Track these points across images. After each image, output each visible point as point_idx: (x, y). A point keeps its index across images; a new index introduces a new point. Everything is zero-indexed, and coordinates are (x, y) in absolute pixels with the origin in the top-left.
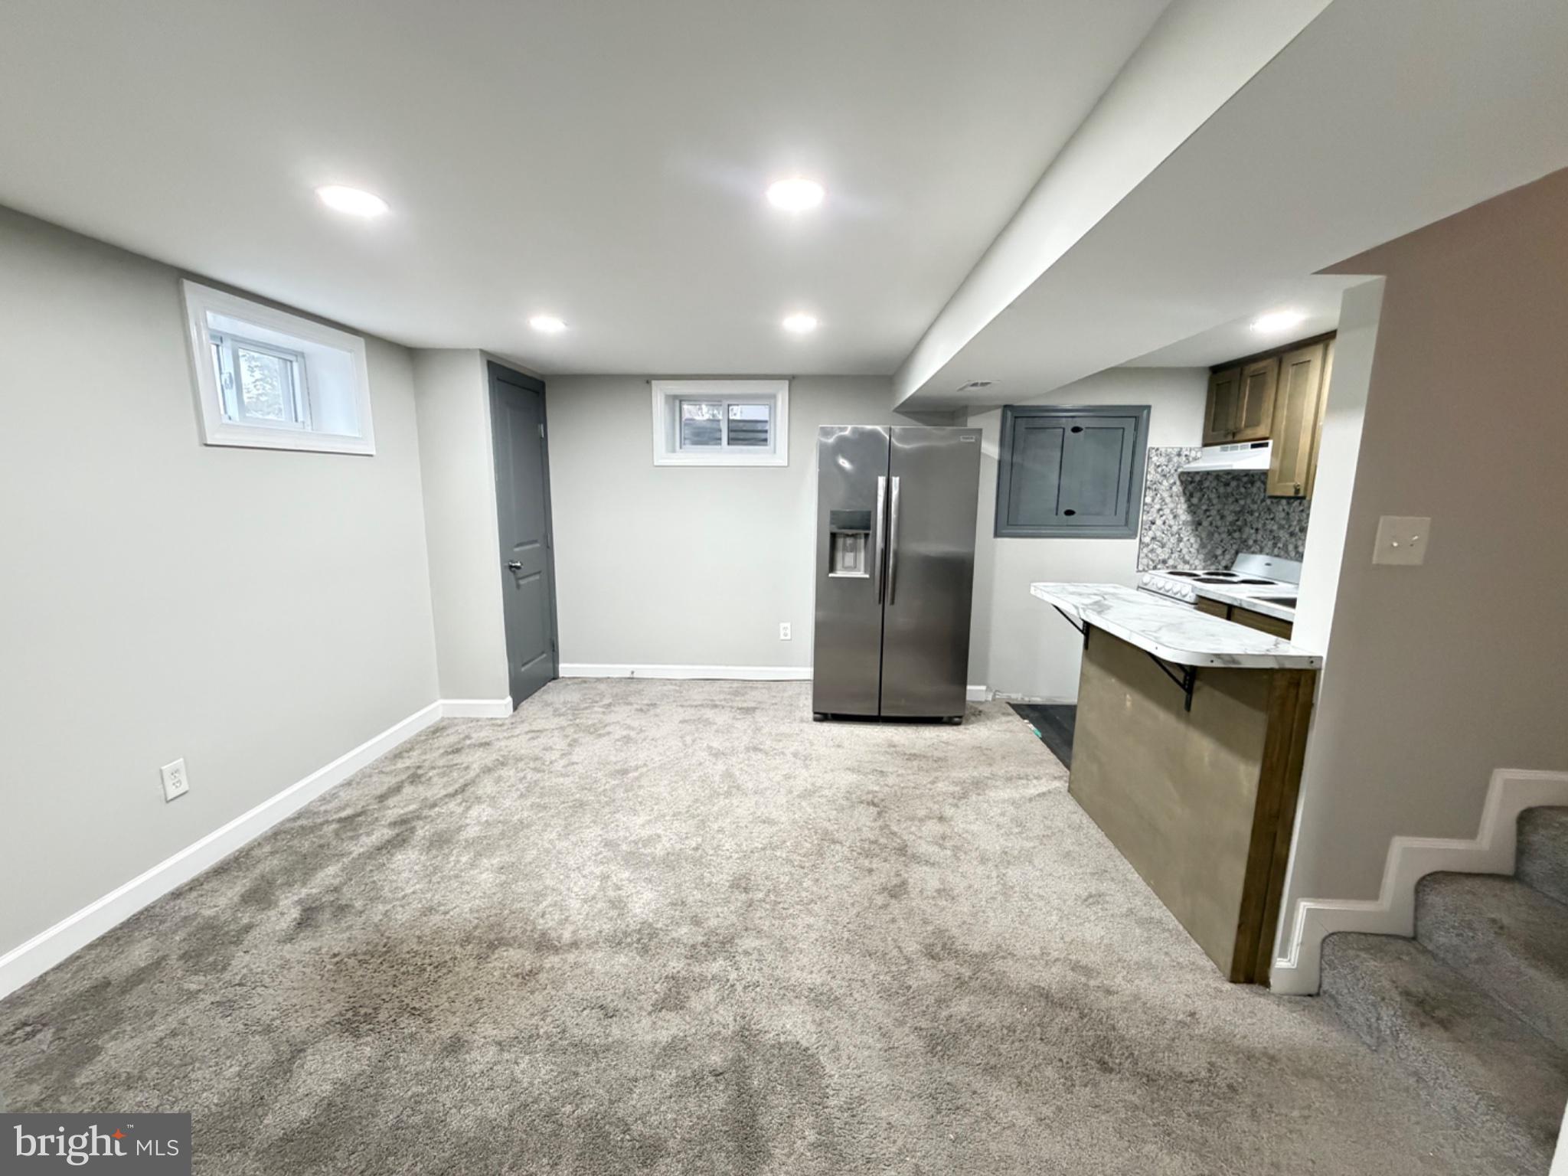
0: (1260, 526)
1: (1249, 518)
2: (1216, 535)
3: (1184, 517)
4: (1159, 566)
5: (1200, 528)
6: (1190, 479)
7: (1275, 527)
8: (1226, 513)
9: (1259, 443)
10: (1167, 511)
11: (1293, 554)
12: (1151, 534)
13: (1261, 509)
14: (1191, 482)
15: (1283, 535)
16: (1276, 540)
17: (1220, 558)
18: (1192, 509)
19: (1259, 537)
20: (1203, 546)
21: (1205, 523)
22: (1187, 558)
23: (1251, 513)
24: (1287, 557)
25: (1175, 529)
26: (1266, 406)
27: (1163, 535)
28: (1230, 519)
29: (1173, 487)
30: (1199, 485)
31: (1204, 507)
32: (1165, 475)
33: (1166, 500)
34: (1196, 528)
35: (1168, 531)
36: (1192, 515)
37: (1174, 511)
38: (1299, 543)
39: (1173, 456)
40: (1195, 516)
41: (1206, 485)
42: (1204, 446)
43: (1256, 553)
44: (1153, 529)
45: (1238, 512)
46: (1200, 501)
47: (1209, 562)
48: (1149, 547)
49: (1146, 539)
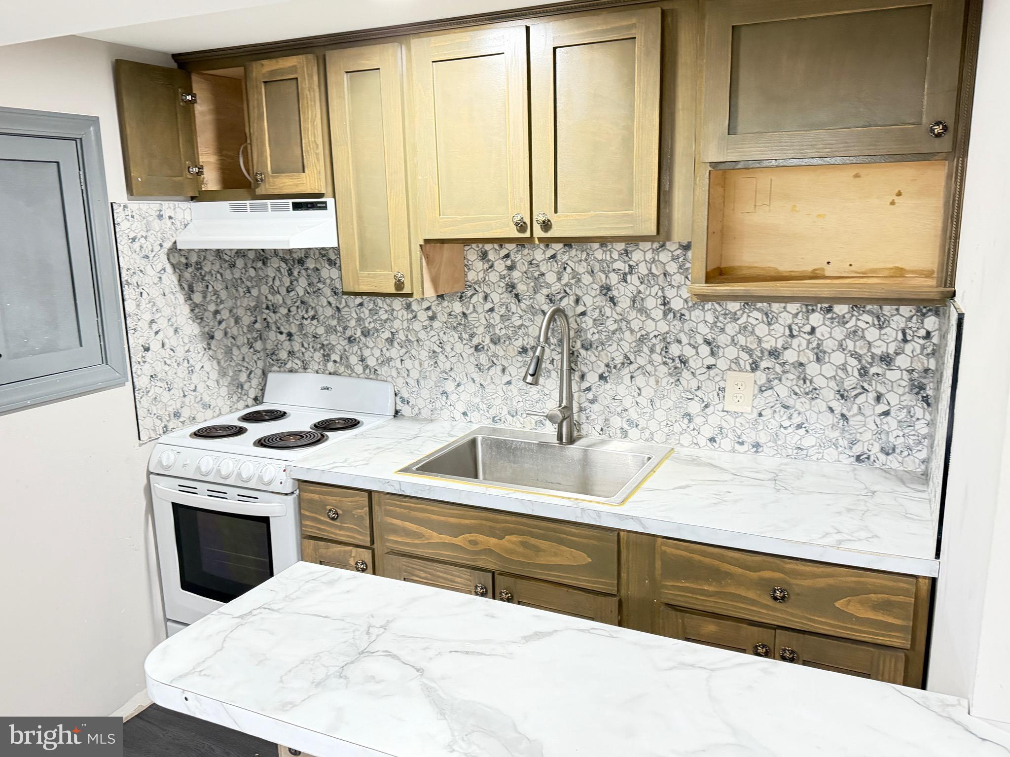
0: (294, 329)
1: (272, 318)
2: (235, 351)
3: (191, 329)
4: (171, 425)
5: (214, 343)
6: (184, 260)
7: (321, 331)
8: (240, 312)
9: (307, 203)
10: (162, 323)
12: (147, 369)
13: (289, 302)
14: (187, 265)
16: (327, 353)
17: (246, 387)
19: (296, 347)
22: (206, 399)
26: (311, 138)
27: (167, 368)
28: (247, 320)
29: (163, 277)
30: (197, 269)
31: (212, 308)
32: (146, 257)
33: (158, 303)
34: (209, 344)
35: (170, 358)
36: (199, 324)
37: (173, 320)
38: (367, 352)
39: (150, 219)
40: (204, 324)
41: (207, 268)
42: (193, 199)
43: (296, 371)
44: (148, 359)
45: (254, 310)
46: (205, 297)
47: (235, 398)
48: (150, 394)
49: (143, 382)
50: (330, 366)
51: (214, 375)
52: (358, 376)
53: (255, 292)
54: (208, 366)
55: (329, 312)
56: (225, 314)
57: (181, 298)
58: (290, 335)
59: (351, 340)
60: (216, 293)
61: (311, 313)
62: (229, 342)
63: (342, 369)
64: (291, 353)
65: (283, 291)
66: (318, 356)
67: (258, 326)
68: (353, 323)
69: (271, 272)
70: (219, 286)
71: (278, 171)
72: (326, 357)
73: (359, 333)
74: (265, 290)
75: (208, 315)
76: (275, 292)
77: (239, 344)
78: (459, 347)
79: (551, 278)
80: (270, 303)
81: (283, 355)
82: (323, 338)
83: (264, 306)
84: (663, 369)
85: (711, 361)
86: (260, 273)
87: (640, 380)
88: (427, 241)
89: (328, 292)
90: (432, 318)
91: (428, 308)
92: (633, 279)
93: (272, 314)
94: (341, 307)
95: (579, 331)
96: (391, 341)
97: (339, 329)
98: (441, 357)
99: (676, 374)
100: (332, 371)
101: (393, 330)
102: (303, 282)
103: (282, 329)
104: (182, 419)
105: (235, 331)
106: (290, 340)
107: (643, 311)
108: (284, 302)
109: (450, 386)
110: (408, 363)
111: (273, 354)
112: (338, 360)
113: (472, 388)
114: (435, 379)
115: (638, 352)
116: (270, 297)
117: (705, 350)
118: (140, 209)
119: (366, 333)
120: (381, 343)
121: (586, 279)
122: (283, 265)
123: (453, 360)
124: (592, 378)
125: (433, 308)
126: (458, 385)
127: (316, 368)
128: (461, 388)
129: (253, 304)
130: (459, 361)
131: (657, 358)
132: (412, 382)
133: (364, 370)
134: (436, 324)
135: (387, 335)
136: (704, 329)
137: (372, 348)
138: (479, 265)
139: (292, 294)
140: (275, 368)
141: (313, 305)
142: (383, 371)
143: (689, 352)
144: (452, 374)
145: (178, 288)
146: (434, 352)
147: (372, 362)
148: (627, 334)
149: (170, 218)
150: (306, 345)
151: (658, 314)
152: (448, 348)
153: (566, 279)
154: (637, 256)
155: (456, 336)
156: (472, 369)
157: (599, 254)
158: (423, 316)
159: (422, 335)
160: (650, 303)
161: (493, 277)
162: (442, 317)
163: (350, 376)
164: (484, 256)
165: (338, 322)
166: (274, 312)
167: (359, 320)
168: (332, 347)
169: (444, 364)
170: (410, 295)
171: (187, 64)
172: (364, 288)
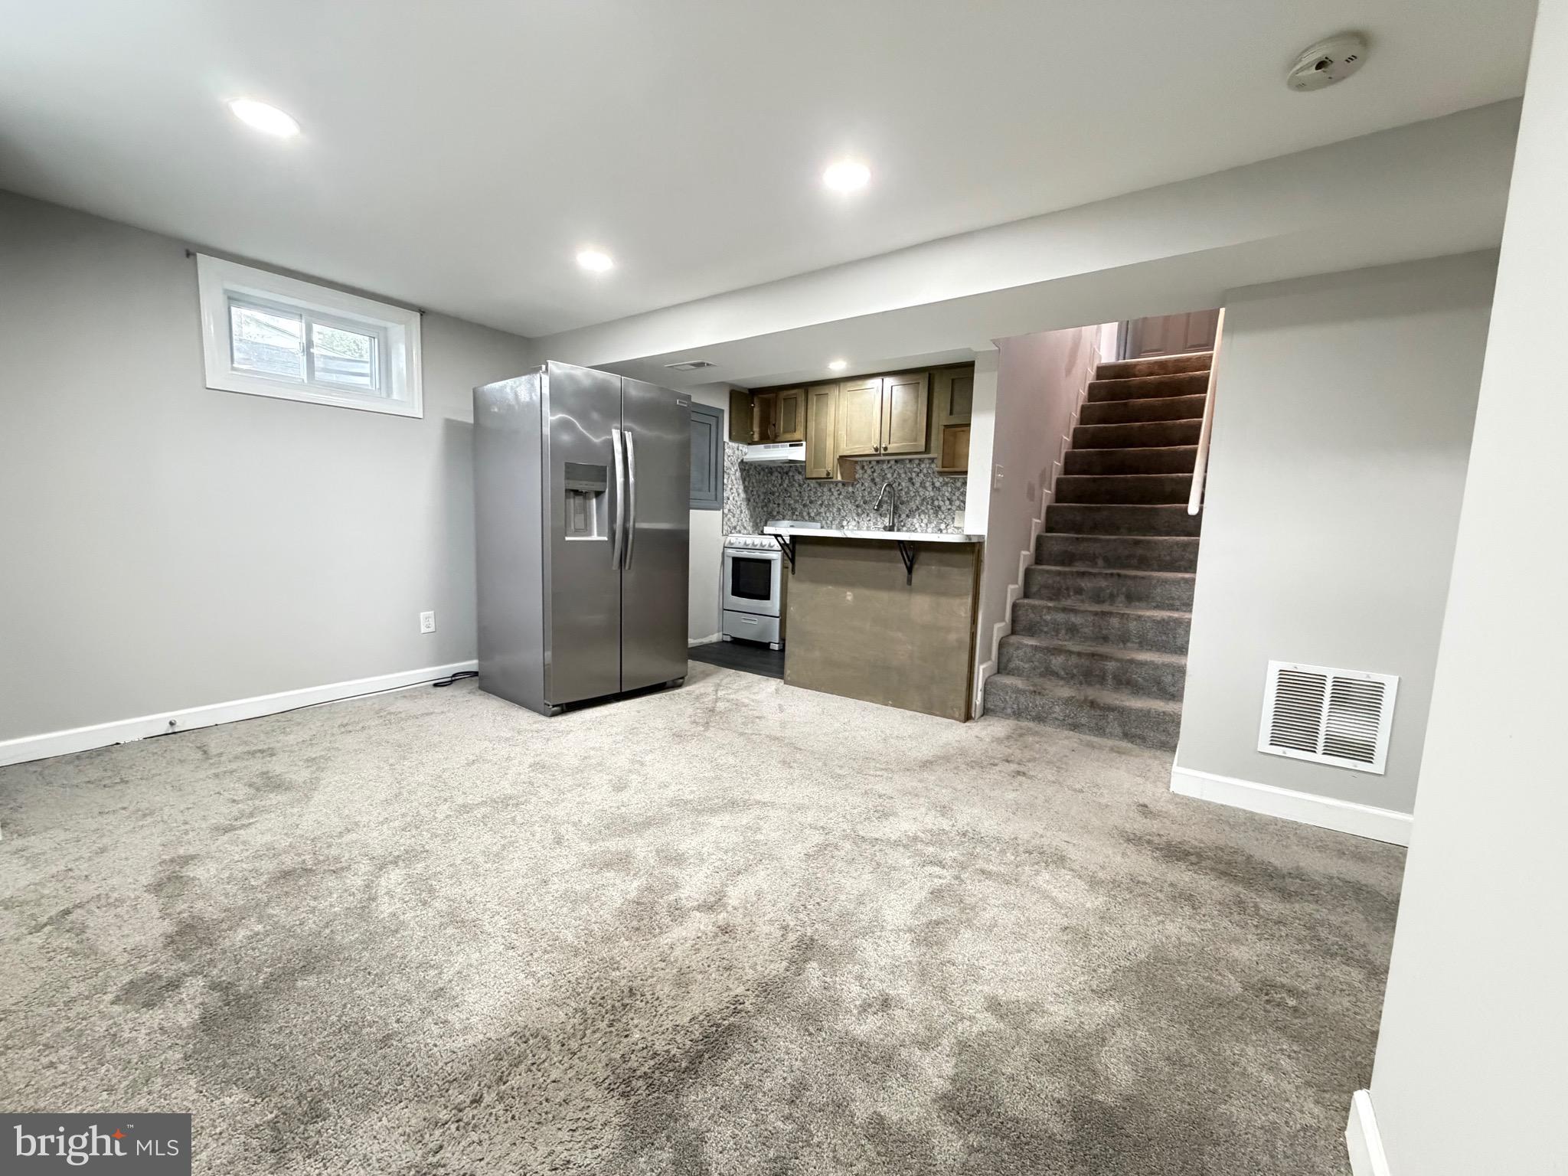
0: (781, 502)
1: (772, 498)
2: (756, 508)
3: (743, 495)
5: (749, 503)
6: (744, 466)
7: (792, 502)
8: (760, 493)
9: (795, 444)
10: (734, 490)
11: (807, 518)
12: (727, 507)
14: (744, 469)
15: (799, 507)
16: (794, 510)
18: (746, 490)
19: (781, 509)
20: (751, 516)
21: (752, 500)
22: (744, 522)
23: (773, 493)
24: (803, 519)
25: (739, 503)
26: (799, 419)
27: (734, 508)
28: (762, 497)
29: (737, 472)
30: (748, 472)
31: (751, 489)
32: (732, 464)
33: (734, 482)
35: (735, 505)
37: (738, 490)
38: (811, 511)
39: (735, 449)
40: (747, 494)
41: (751, 472)
42: (749, 444)
43: (782, 519)
44: (728, 503)
45: (765, 493)
46: (749, 484)
47: (755, 527)
48: (728, 517)
49: (726, 511)
50: (795, 517)
52: (807, 521)
53: (766, 486)
54: (747, 511)
55: (797, 493)
56: (755, 493)
57: (741, 482)
58: (779, 504)
59: (804, 506)
60: (753, 483)
61: (789, 495)
62: (755, 504)
63: (800, 516)
64: (778, 513)
65: (778, 486)
66: (790, 513)
67: (766, 501)
68: (806, 498)
69: (774, 478)
71: (784, 432)
72: (793, 513)
73: (808, 502)
74: (770, 486)
75: (749, 491)
76: (774, 486)
77: (758, 506)
78: (850, 506)
79: (889, 476)
80: (772, 491)
82: (792, 505)
83: (769, 493)
84: (932, 511)
85: (949, 507)
86: (769, 478)
87: (922, 516)
88: (840, 457)
89: (797, 485)
90: (839, 494)
91: (839, 490)
92: (921, 475)
94: (801, 491)
95: (899, 497)
96: (821, 505)
97: (800, 501)
98: (842, 511)
99: (936, 513)
101: (823, 500)
102: (787, 482)
103: (776, 502)
104: (736, 530)
105: (757, 500)
106: (778, 507)
107: (925, 488)
108: (778, 491)
110: (828, 514)
111: (771, 513)
112: (799, 514)
113: (854, 523)
114: (839, 518)
115: (922, 504)
116: (772, 488)
117: (947, 502)
118: (732, 445)
119: (811, 502)
120: (817, 506)
121: (903, 476)
122: (779, 475)
123: (847, 512)
124: (903, 516)
127: (789, 517)
128: (849, 522)
129: (765, 491)
130: (849, 512)
131: (929, 507)
132: (829, 521)
133: (809, 517)
134: (841, 497)
135: (820, 502)
136: (947, 494)
137: (813, 509)
138: (861, 471)
139: (782, 486)
140: (772, 518)
141: (790, 491)
142: (817, 518)
143: (941, 503)
144: (846, 517)
145: (741, 478)
146: (839, 509)
147: (812, 515)
148: (918, 498)
149: (741, 450)
150: (785, 509)
151: (930, 489)
152: (845, 507)
153: (895, 475)
154: (923, 466)
155: (849, 501)
156: (854, 515)
157: (908, 466)
158: (836, 493)
159: (835, 502)
160: (928, 484)
161: (866, 476)
162: (844, 494)
164: (863, 468)
165: (800, 498)
167: (809, 496)
168: (796, 509)
169: (843, 513)
170: (832, 478)
171: (754, 393)
172: (814, 476)
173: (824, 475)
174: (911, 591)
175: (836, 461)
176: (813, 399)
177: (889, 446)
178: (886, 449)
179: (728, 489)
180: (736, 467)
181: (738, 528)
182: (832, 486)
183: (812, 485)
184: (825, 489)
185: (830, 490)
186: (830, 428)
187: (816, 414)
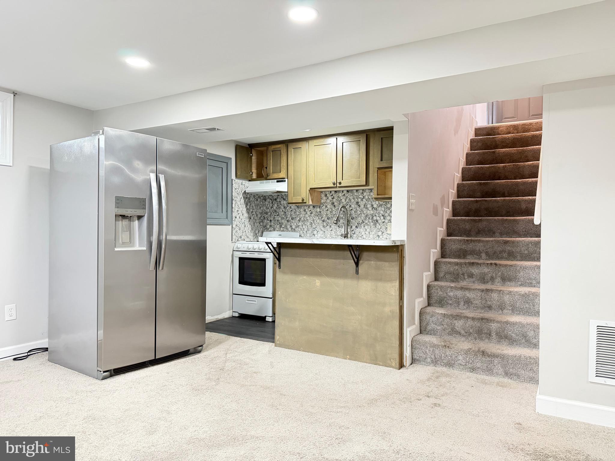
0: (272, 219)
2: (256, 224)
3: (246, 215)
4: (239, 240)
6: (246, 196)
7: (280, 219)
8: (258, 213)
9: (280, 180)
10: (240, 212)
12: (235, 223)
15: (284, 222)
19: (272, 224)
20: (252, 229)
21: (252, 218)
22: (248, 235)
25: (243, 220)
26: (283, 164)
27: (240, 224)
28: (259, 216)
29: (241, 200)
30: (249, 199)
31: (251, 210)
32: (238, 194)
33: (239, 206)
34: (250, 220)
35: (241, 222)
36: (248, 214)
37: (242, 211)
38: (292, 224)
39: (240, 184)
40: (249, 214)
41: (251, 200)
42: (250, 181)
43: (272, 231)
44: (236, 220)
45: (261, 213)
46: (250, 207)
47: (254, 237)
48: (235, 230)
49: (234, 226)
50: (282, 229)
51: (250, 229)
52: (290, 231)
53: (262, 208)
54: (249, 226)
55: (283, 213)
56: (254, 213)
57: (245, 206)
58: (271, 221)
59: (288, 221)
60: (253, 207)
61: (277, 214)
62: (254, 221)
63: (285, 229)
64: (271, 226)
65: (270, 208)
66: (278, 226)
67: (262, 218)
68: (289, 216)
69: (267, 203)
70: (253, 205)
71: (273, 173)
72: (281, 226)
73: (290, 219)
74: (265, 208)
75: (250, 212)
76: (267, 208)
77: (257, 222)
78: (318, 221)
79: (343, 200)
80: (266, 212)
81: (268, 227)
82: (280, 221)
83: (264, 213)
84: (372, 223)
85: (384, 220)
86: (264, 203)
87: (366, 227)
88: (311, 189)
89: (282, 207)
90: (311, 213)
91: (310, 211)
92: (364, 200)
93: (266, 215)
94: (286, 212)
95: (351, 214)
96: (299, 220)
97: (285, 218)
98: (313, 224)
99: (375, 224)
100: (282, 230)
101: (300, 217)
102: (276, 205)
103: (269, 219)
104: (242, 239)
105: (256, 218)
106: (270, 222)
107: (367, 208)
108: (270, 211)
109: (315, 232)
110: (304, 227)
111: (265, 226)
112: (284, 227)
113: (322, 232)
114: (311, 231)
115: (365, 219)
116: (266, 210)
117: (382, 218)
118: (238, 182)
119: (292, 219)
120: (297, 221)
121: (353, 200)
122: (271, 201)
123: (317, 225)
124: (354, 227)
125: (312, 210)
126: (318, 232)
127: (277, 230)
128: (318, 233)
129: (261, 212)
130: (318, 225)
131: (370, 221)
132: (305, 232)
133: (291, 230)
134: (312, 215)
135: (298, 219)
136: (382, 212)
137: (294, 223)
138: (325, 198)
139: (273, 208)
140: (266, 231)
141: (278, 211)
142: (297, 229)
143: (378, 218)
144: (316, 229)
145: (244, 203)
146: (311, 223)
147: (294, 227)
148: (363, 214)
149: (244, 185)
150: (275, 223)
151: (370, 209)
152: (315, 222)
153: (347, 201)
154: (365, 194)
155: (318, 218)
156: (321, 227)
157: (356, 194)
158: (309, 213)
159: (308, 218)
160: (369, 206)
161: (328, 201)
162: (314, 213)
163: (287, 231)
164: (326, 195)
165: (285, 216)
166: (267, 214)
167: (291, 215)
168: (282, 223)
169: (314, 226)
170: (306, 203)
171: (252, 146)
172: (294, 202)
173: (301, 202)
174: (358, 279)
175: (308, 192)
176: (291, 151)
177: (342, 182)
178: (340, 183)
179: (236, 211)
180: (241, 196)
181: (243, 237)
182: (306, 208)
183: (293, 207)
184: (302, 210)
185: (305, 210)
186: (304, 170)
187: (294, 162)
